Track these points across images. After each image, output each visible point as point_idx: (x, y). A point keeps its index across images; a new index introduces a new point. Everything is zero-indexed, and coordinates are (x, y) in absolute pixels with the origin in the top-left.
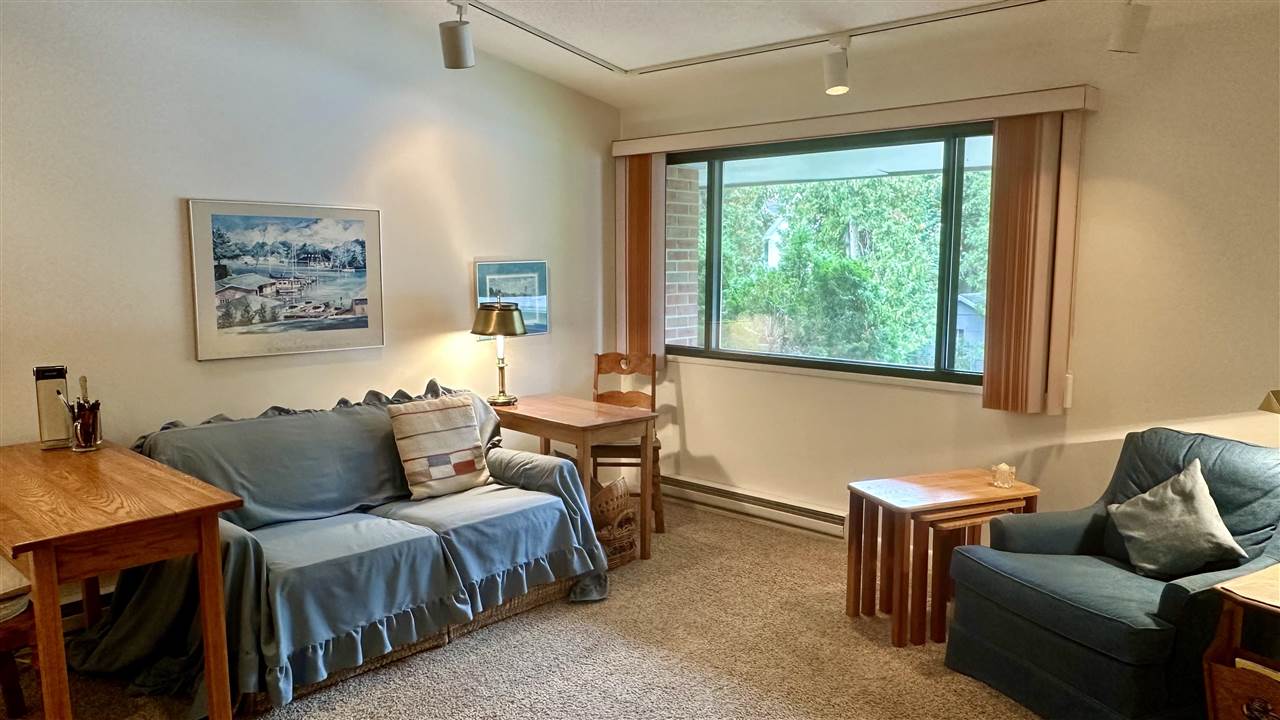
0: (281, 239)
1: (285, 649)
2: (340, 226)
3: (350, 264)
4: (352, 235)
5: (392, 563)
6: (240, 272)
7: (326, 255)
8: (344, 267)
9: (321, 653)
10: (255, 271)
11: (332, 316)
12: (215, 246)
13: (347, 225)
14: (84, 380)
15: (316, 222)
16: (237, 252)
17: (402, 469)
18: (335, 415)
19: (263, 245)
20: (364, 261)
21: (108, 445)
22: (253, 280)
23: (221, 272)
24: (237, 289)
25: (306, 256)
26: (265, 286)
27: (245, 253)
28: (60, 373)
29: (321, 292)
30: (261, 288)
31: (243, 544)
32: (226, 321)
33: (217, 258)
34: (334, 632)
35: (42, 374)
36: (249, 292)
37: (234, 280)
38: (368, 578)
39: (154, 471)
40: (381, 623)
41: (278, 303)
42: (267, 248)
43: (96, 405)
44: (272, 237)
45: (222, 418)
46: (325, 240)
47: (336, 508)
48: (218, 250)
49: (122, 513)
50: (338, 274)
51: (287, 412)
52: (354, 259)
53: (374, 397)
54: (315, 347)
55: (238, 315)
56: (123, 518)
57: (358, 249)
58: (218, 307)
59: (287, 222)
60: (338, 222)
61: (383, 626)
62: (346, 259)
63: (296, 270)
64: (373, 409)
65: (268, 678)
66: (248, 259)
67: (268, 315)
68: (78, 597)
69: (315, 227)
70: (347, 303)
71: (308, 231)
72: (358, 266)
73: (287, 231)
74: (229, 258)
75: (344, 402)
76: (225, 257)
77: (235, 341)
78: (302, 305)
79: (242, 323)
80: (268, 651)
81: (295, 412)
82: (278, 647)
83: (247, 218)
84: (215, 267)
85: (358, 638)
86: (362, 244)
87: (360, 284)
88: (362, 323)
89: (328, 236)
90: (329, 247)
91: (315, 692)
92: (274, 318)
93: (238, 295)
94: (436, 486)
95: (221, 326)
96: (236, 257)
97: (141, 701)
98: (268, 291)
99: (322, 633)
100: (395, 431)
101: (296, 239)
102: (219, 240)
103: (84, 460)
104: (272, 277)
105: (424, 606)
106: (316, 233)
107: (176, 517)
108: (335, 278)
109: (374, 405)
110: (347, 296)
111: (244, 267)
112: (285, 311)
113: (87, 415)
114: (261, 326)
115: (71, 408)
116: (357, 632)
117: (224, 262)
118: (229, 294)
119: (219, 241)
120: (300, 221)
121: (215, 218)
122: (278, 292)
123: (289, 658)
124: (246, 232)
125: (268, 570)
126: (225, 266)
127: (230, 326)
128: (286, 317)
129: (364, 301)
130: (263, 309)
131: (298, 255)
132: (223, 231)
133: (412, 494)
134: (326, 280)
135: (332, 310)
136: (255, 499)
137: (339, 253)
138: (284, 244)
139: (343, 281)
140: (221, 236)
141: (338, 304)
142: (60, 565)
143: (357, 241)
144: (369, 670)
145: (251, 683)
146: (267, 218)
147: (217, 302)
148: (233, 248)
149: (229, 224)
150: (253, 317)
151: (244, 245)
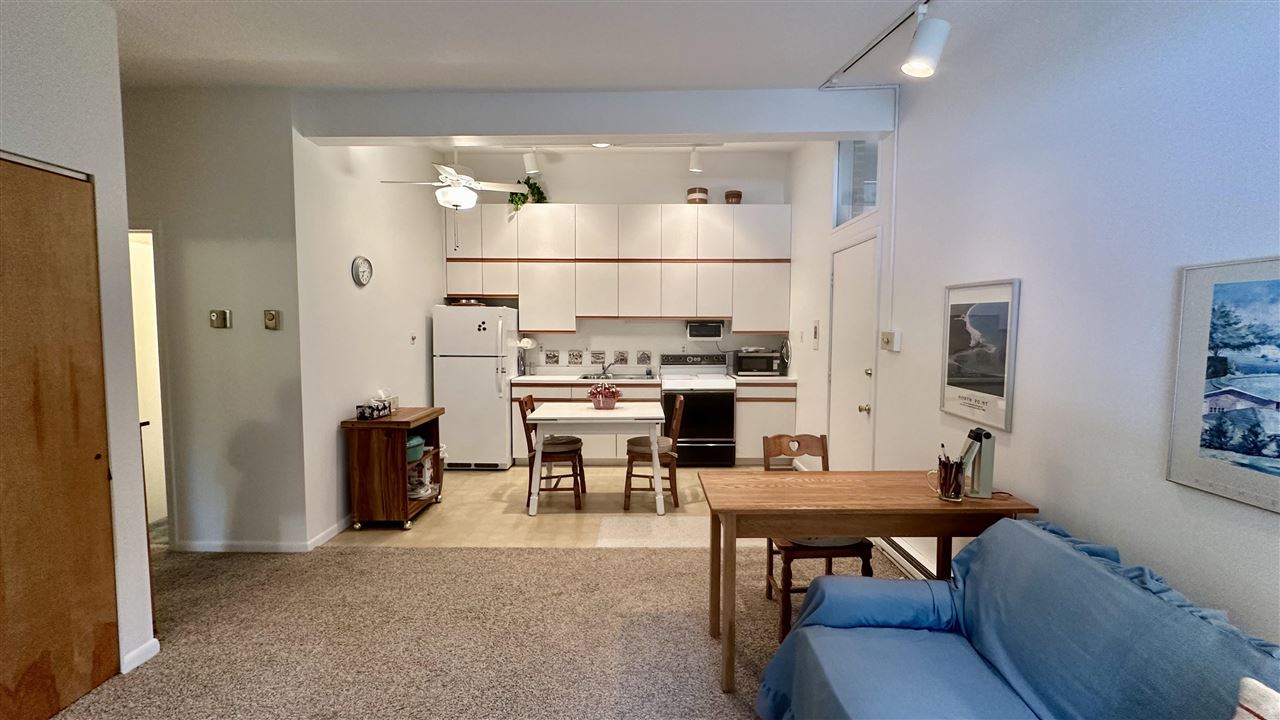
6: (1251, 370)
12: (1214, 328)
16: (1251, 338)
23: (1218, 368)
24: (1240, 395)
27: (1264, 340)
32: (1214, 439)
33: (1214, 347)
36: (1265, 403)
37: (1239, 382)
48: (1218, 336)
55: (1237, 435)
58: (1205, 417)
74: (1234, 348)
76: (1226, 345)
79: (1241, 449)
84: (1209, 358)
93: (1241, 405)
95: (1207, 444)
96: (1248, 346)
102: (1222, 319)
111: (1261, 362)
117: (1224, 353)
118: (1225, 401)
119: (1221, 322)
121: (1219, 289)
124: (1273, 308)
126: (1225, 359)
127: (1222, 447)
132: (1230, 307)
140: (1225, 315)
147: (1205, 410)
148: (1243, 332)
149: (1243, 295)
150: (1264, 446)
151: (1266, 327)
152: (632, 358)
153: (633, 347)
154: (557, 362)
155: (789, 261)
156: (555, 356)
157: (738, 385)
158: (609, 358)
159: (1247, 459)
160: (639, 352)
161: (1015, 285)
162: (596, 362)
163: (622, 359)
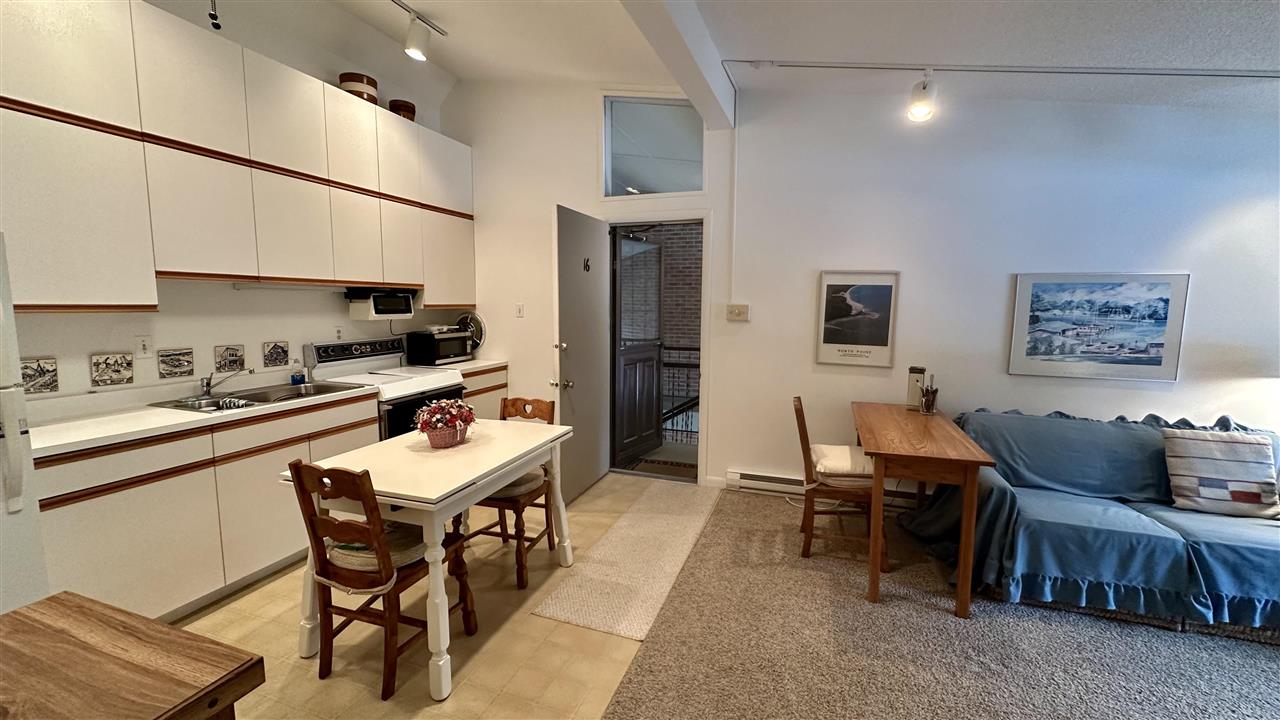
0: (1087, 298)
1: (1020, 568)
2: (1145, 288)
3: (1150, 317)
4: (1156, 294)
5: (1128, 546)
6: (1049, 320)
7: (1127, 310)
8: (1144, 318)
9: (1048, 583)
10: (1061, 320)
11: (1125, 354)
12: (1033, 302)
13: (1152, 286)
14: (932, 376)
15: (1121, 285)
16: (1049, 307)
17: (1169, 481)
18: (1110, 426)
19: (1070, 303)
20: (1166, 314)
21: (940, 413)
22: (1058, 326)
23: (1034, 320)
24: (1044, 331)
25: (1107, 310)
26: (1068, 330)
27: (1055, 308)
28: (921, 371)
29: (1118, 336)
30: (1064, 331)
31: (1003, 492)
32: (1033, 351)
33: (1032, 311)
34: (1063, 574)
35: (913, 370)
36: (1055, 333)
37: (1044, 326)
38: (1102, 548)
39: (954, 434)
40: (1109, 585)
41: (1077, 342)
42: (1073, 304)
43: (936, 390)
44: (1080, 296)
45: (1017, 412)
46: (1127, 298)
47: (1095, 492)
48: (1035, 306)
49: (923, 450)
50: (1137, 324)
51: (1068, 417)
52: (1155, 312)
53: (1154, 420)
54: (1105, 375)
55: (1043, 348)
56: (921, 453)
57: (1162, 304)
58: (1028, 342)
59: (1091, 287)
60: (1142, 285)
61: (1110, 588)
62: (1146, 313)
63: (1096, 320)
64: (1150, 429)
65: (1003, 581)
66: (1057, 312)
67: (1067, 349)
68: (914, 491)
69: (1119, 289)
70: (1142, 346)
71: (1112, 292)
72: (1158, 318)
73: (1092, 293)
74: (1042, 311)
75: (1122, 419)
76: (1038, 310)
77: (1039, 364)
78: (1099, 344)
79: (1045, 353)
80: (1007, 564)
81: (1074, 418)
82: (1014, 563)
83: (1060, 285)
84: (1031, 316)
85: (1085, 588)
86: (1166, 301)
87: (1158, 332)
88: (1157, 362)
89: (1134, 296)
90: (1131, 303)
91: (1041, 607)
92: (1072, 352)
93: (1044, 335)
94: (1203, 503)
95: (1028, 354)
96: (1048, 310)
97: (930, 558)
98: (1070, 333)
99: (1052, 570)
100: (1166, 450)
101: (1100, 298)
102: (1036, 298)
103: (923, 418)
104: (1074, 324)
105: (1157, 591)
106: (1119, 293)
107: (951, 461)
108: (1133, 327)
109: (1152, 425)
110: (1143, 341)
112: (1084, 348)
113: (930, 395)
114: (1061, 357)
115: (922, 390)
116: (1084, 583)
117: (1037, 313)
118: (1038, 335)
119: (1036, 300)
120: (1107, 285)
121: (1034, 286)
122: (1078, 334)
123: (1022, 575)
124: (1058, 295)
125: (1018, 514)
126: (1038, 316)
127: (1036, 354)
128: (1083, 352)
129: (1161, 345)
130: (1063, 344)
131: (1100, 309)
132: (1040, 293)
133: (1174, 503)
134: (1122, 327)
135: (1126, 350)
136: (1028, 468)
137: (1139, 307)
138: (1088, 302)
139: (1141, 329)
140: (1038, 297)
141: (1133, 345)
142: (886, 467)
143: (1161, 299)
144: (1092, 615)
145: (991, 578)
146: (1077, 284)
147: (1028, 339)
148: (1045, 304)
149: (1046, 289)
150: (1055, 350)
151: (1055, 302)
152: (254, 358)
153: (252, 334)
154: (52, 385)
155: (471, 217)
156: (42, 372)
157: (465, 376)
158: (204, 365)
159: (1047, 357)
160: (268, 344)
161: (896, 274)
162: (172, 374)
163: (233, 361)
